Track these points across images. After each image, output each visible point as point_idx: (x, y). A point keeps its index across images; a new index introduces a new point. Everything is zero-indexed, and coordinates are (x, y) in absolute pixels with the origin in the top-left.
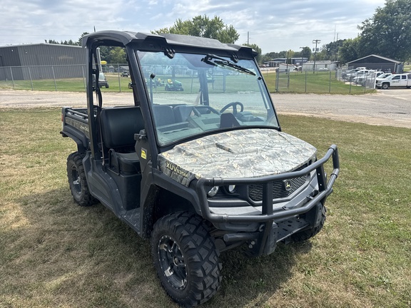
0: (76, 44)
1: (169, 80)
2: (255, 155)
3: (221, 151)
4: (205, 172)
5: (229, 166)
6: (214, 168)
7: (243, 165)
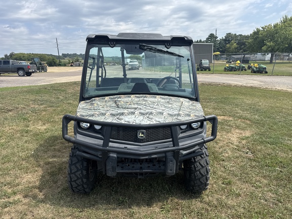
1: (256, 65)
2: (132, 110)
3: (113, 105)
4: (84, 114)
5: (103, 114)
6: (93, 113)
7: (113, 115)
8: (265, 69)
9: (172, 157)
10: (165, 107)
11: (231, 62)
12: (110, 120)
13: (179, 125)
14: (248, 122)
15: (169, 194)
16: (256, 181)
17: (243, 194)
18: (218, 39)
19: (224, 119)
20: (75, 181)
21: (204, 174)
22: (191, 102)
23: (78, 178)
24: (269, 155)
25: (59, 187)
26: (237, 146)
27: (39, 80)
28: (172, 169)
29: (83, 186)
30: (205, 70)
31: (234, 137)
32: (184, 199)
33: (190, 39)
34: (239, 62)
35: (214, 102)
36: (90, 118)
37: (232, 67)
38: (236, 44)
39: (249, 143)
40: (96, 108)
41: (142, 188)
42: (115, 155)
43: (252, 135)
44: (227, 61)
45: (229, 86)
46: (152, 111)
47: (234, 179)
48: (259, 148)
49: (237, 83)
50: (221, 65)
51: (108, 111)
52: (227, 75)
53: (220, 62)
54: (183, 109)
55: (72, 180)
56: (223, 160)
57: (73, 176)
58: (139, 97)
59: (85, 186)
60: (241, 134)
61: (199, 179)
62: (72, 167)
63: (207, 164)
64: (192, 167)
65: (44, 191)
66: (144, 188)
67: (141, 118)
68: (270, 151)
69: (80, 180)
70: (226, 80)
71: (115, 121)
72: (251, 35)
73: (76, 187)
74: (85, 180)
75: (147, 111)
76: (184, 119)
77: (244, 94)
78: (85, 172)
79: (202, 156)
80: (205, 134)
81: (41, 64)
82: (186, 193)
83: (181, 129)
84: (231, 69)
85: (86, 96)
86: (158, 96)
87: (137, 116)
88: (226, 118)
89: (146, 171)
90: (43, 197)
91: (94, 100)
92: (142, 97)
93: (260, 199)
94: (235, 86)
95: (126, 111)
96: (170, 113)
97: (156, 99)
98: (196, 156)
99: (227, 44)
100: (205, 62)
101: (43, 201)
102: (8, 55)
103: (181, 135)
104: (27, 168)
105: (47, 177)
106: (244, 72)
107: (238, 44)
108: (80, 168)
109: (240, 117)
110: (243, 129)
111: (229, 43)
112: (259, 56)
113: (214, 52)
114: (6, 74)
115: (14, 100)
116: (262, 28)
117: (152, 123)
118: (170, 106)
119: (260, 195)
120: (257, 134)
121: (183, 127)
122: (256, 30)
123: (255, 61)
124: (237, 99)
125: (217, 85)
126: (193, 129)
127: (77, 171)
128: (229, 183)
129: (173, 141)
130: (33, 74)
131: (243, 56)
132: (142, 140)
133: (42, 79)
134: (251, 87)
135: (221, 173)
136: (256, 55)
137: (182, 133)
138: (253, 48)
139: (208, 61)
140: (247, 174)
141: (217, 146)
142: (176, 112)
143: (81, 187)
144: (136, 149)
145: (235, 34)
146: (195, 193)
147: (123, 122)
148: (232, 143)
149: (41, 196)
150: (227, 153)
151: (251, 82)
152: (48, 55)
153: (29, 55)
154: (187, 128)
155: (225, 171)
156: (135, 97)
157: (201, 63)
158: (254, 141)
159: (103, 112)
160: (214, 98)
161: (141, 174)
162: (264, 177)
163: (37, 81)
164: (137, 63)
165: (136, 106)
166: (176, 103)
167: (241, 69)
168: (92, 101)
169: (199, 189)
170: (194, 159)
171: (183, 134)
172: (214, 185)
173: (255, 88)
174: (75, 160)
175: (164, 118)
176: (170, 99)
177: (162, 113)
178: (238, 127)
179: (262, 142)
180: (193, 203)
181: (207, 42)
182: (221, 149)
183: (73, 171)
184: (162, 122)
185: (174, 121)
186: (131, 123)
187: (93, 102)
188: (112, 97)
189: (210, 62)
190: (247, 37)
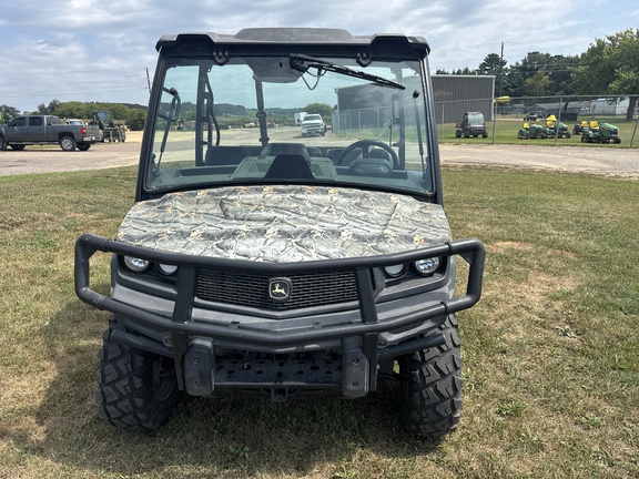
0: (474, 73)
1: (593, 123)
2: (261, 225)
3: (215, 211)
4: (135, 233)
5: (182, 233)
6: (156, 231)
7: (208, 237)
8: (615, 132)
9: (358, 350)
10: (349, 217)
11: (534, 119)
12: (197, 249)
13: (382, 264)
14: (571, 256)
15: (356, 440)
16: (586, 408)
17: (549, 445)
18: (507, 66)
19: (512, 249)
20: (114, 403)
21: (445, 394)
22: (418, 205)
23: (122, 398)
24: (621, 339)
25: (87, 413)
26: (540, 315)
27: (105, 159)
28: (359, 380)
29: (136, 417)
30: (476, 136)
31: (534, 292)
32: (394, 454)
33: (420, 41)
34: (553, 118)
35: (490, 208)
36: (149, 245)
37: (538, 130)
38: (547, 77)
39: (570, 307)
40: (167, 219)
41: (291, 421)
42: (208, 344)
43: (580, 289)
44: (525, 116)
45: (529, 172)
46: (312, 227)
47: (529, 403)
48: (596, 320)
49: (548, 165)
50: (512, 125)
51: (197, 225)
52: (524, 148)
53: (509, 119)
54: (395, 222)
55: (108, 402)
56: (504, 352)
57: (108, 389)
58: (283, 192)
59: (142, 416)
60: (551, 284)
61: (434, 407)
62: (106, 368)
63: (456, 368)
64: (414, 376)
65: (48, 422)
66: (295, 420)
67: (281, 244)
68: (624, 329)
69: (127, 402)
70: (523, 158)
71: (210, 254)
72: (583, 55)
73: (119, 418)
74: (139, 402)
75: (299, 227)
76: (394, 248)
77: (564, 191)
78: (138, 383)
79: (444, 347)
80: (450, 288)
81: (111, 125)
82: (400, 439)
83: (387, 276)
84: (534, 135)
85: (154, 187)
86: (332, 190)
87: (271, 240)
88: (516, 245)
89: (292, 383)
90: (42, 438)
91: (170, 198)
92: (290, 191)
93: (596, 458)
94: (543, 171)
95: (243, 227)
96: (360, 232)
97: (327, 198)
98: (428, 347)
99: (528, 76)
100: (476, 119)
101: (39, 450)
102: (47, 106)
103: (386, 292)
104: (24, 363)
105: (65, 386)
106: (564, 140)
107: (552, 77)
108: (125, 372)
109: (550, 245)
110: (558, 273)
111: (532, 75)
112: (601, 104)
113: (497, 95)
114: (37, 146)
115: (32, 201)
116: (610, 39)
117: (307, 259)
118: (363, 213)
119: (596, 448)
120: (592, 286)
121: (394, 270)
122: (595, 44)
123: (591, 116)
124: (547, 200)
125: (500, 169)
126: (419, 275)
127: (119, 379)
128: (516, 413)
129: (360, 307)
130: (92, 147)
131: (563, 104)
132: (282, 303)
133: (111, 158)
134: (582, 175)
135: (495, 385)
136: (593, 103)
137: (388, 285)
138: (588, 85)
139: (481, 116)
140: (564, 388)
141: (492, 315)
142: (375, 231)
143: (131, 417)
144: (265, 327)
145: (548, 55)
146: (423, 439)
147: (231, 255)
148: (527, 309)
149: (38, 435)
150: (514, 332)
151: (581, 162)
152: (130, 106)
153: (91, 106)
154: (402, 272)
155: (508, 380)
156: (274, 190)
157: (466, 121)
158: (584, 304)
159: (183, 228)
160: (491, 198)
161: (281, 391)
162: (608, 398)
163: (99, 161)
164: (320, 121)
165: (271, 214)
166: (378, 206)
167: (559, 134)
168: (165, 200)
169: (433, 430)
170: (422, 354)
171: (391, 288)
172: (477, 418)
173: (591, 176)
174: (115, 351)
175: (343, 245)
176: (364, 196)
177: (336, 234)
178: (544, 269)
179: (603, 307)
180: (418, 467)
181: (480, 72)
182: (501, 323)
183: (108, 379)
184: (335, 256)
185: (367, 254)
186: (252, 259)
187: (166, 204)
188: (215, 190)
189: (487, 118)
190: (573, 61)
